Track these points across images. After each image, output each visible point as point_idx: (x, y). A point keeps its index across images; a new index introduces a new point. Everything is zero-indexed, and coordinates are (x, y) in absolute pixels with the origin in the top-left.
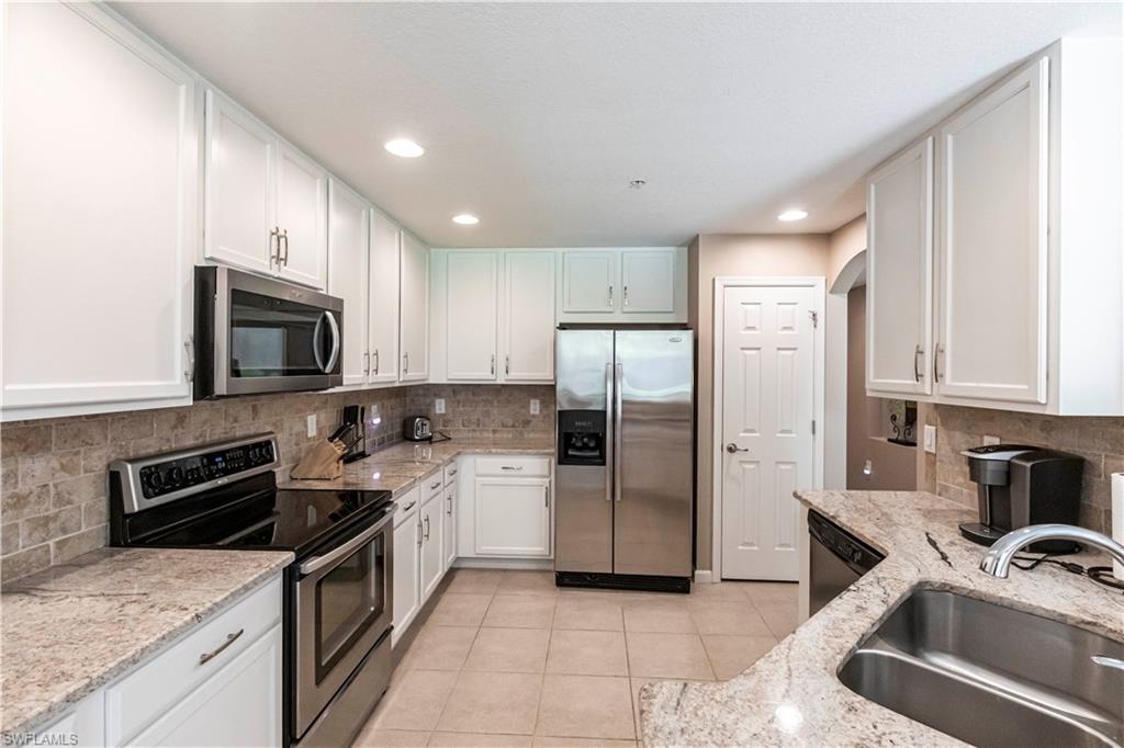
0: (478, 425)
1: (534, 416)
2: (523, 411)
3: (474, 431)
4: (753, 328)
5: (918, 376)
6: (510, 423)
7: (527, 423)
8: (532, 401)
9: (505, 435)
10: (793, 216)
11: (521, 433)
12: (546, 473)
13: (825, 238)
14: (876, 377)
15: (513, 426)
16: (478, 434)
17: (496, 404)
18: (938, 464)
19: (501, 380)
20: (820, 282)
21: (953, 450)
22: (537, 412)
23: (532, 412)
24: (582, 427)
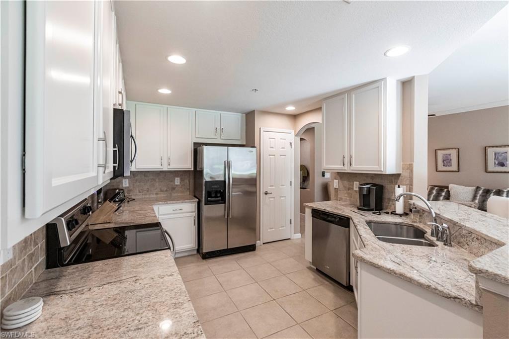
0: (148, 191)
1: (177, 185)
2: (171, 183)
3: (146, 194)
4: (273, 148)
5: (343, 165)
6: (165, 189)
7: (174, 189)
8: (176, 178)
9: (163, 195)
10: (291, 109)
11: (171, 194)
12: (194, 210)
13: (294, 117)
14: (326, 165)
15: (166, 191)
16: (148, 196)
17: (157, 180)
18: (339, 191)
19: (165, 169)
20: (293, 132)
21: (344, 187)
22: (179, 183)
23: (176, 184)
24: (215, 188)
